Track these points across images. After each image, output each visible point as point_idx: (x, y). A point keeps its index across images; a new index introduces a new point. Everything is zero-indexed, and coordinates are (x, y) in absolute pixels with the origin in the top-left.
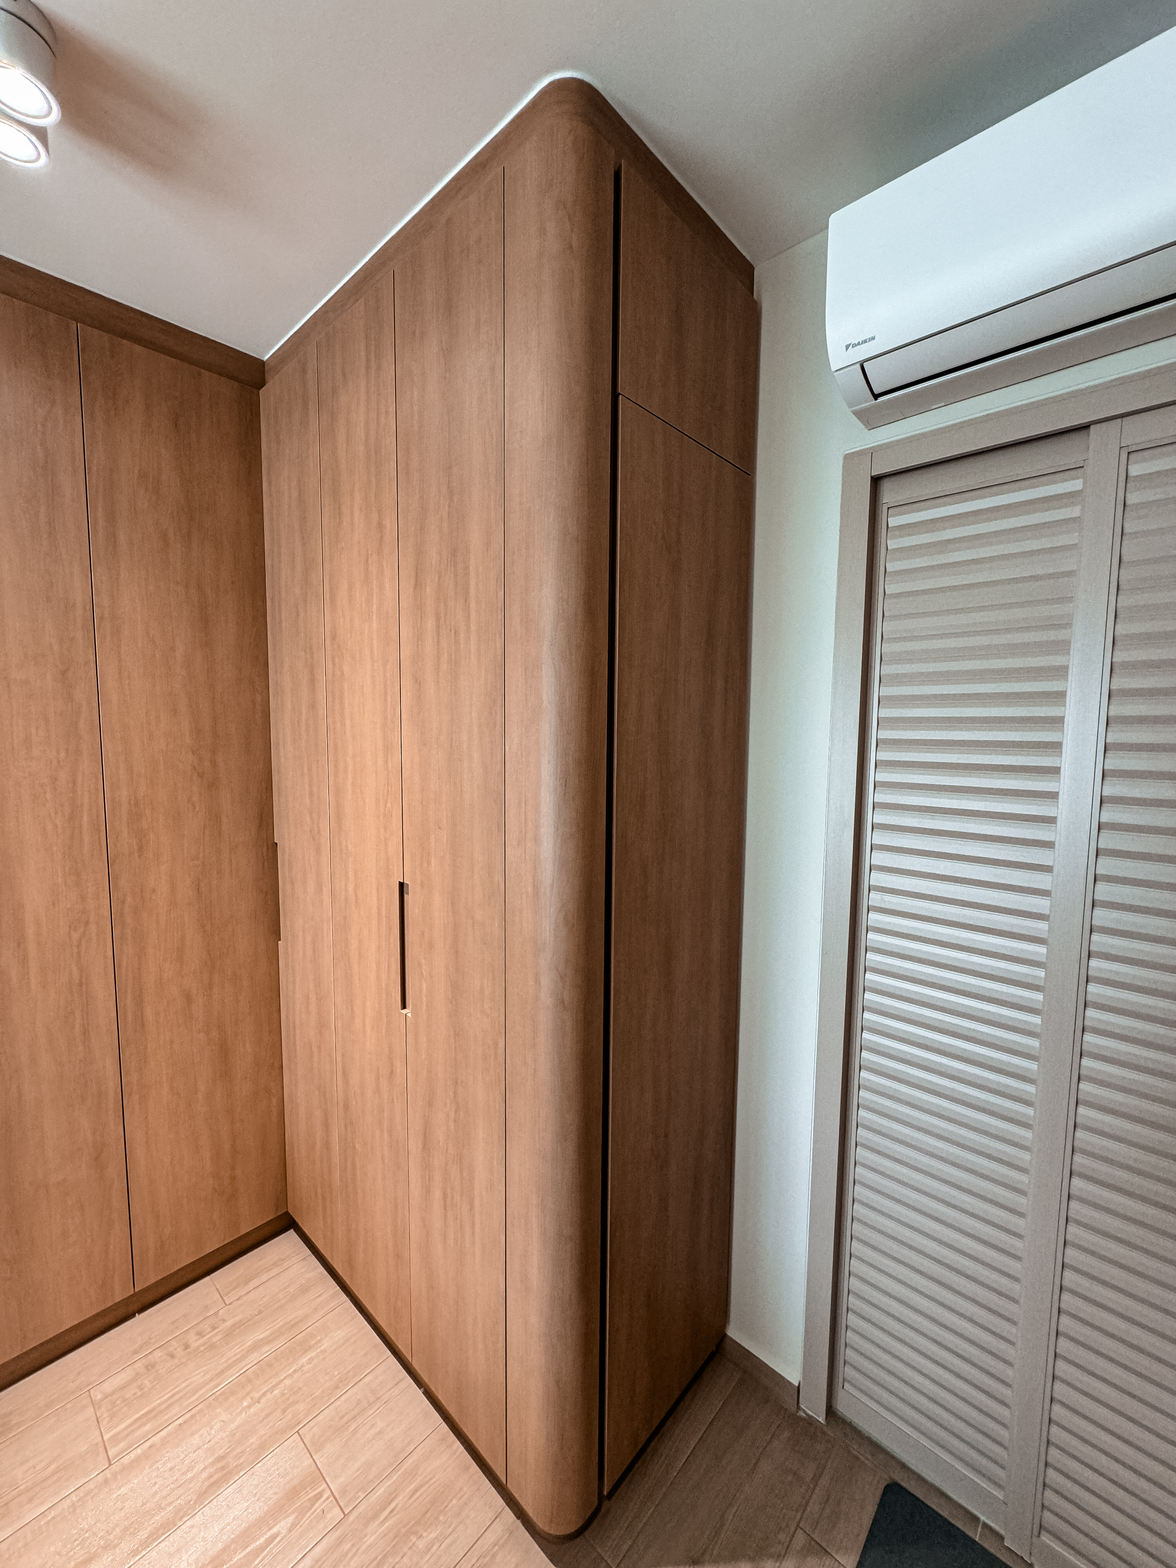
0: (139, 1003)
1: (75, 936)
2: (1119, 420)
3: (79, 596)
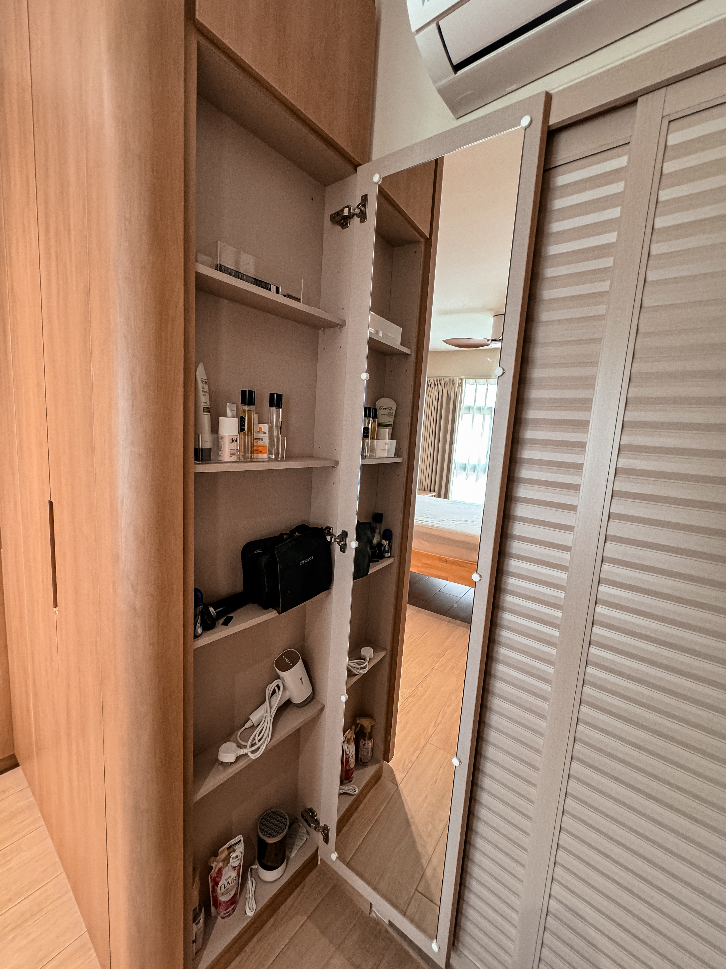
2: (665, 88)
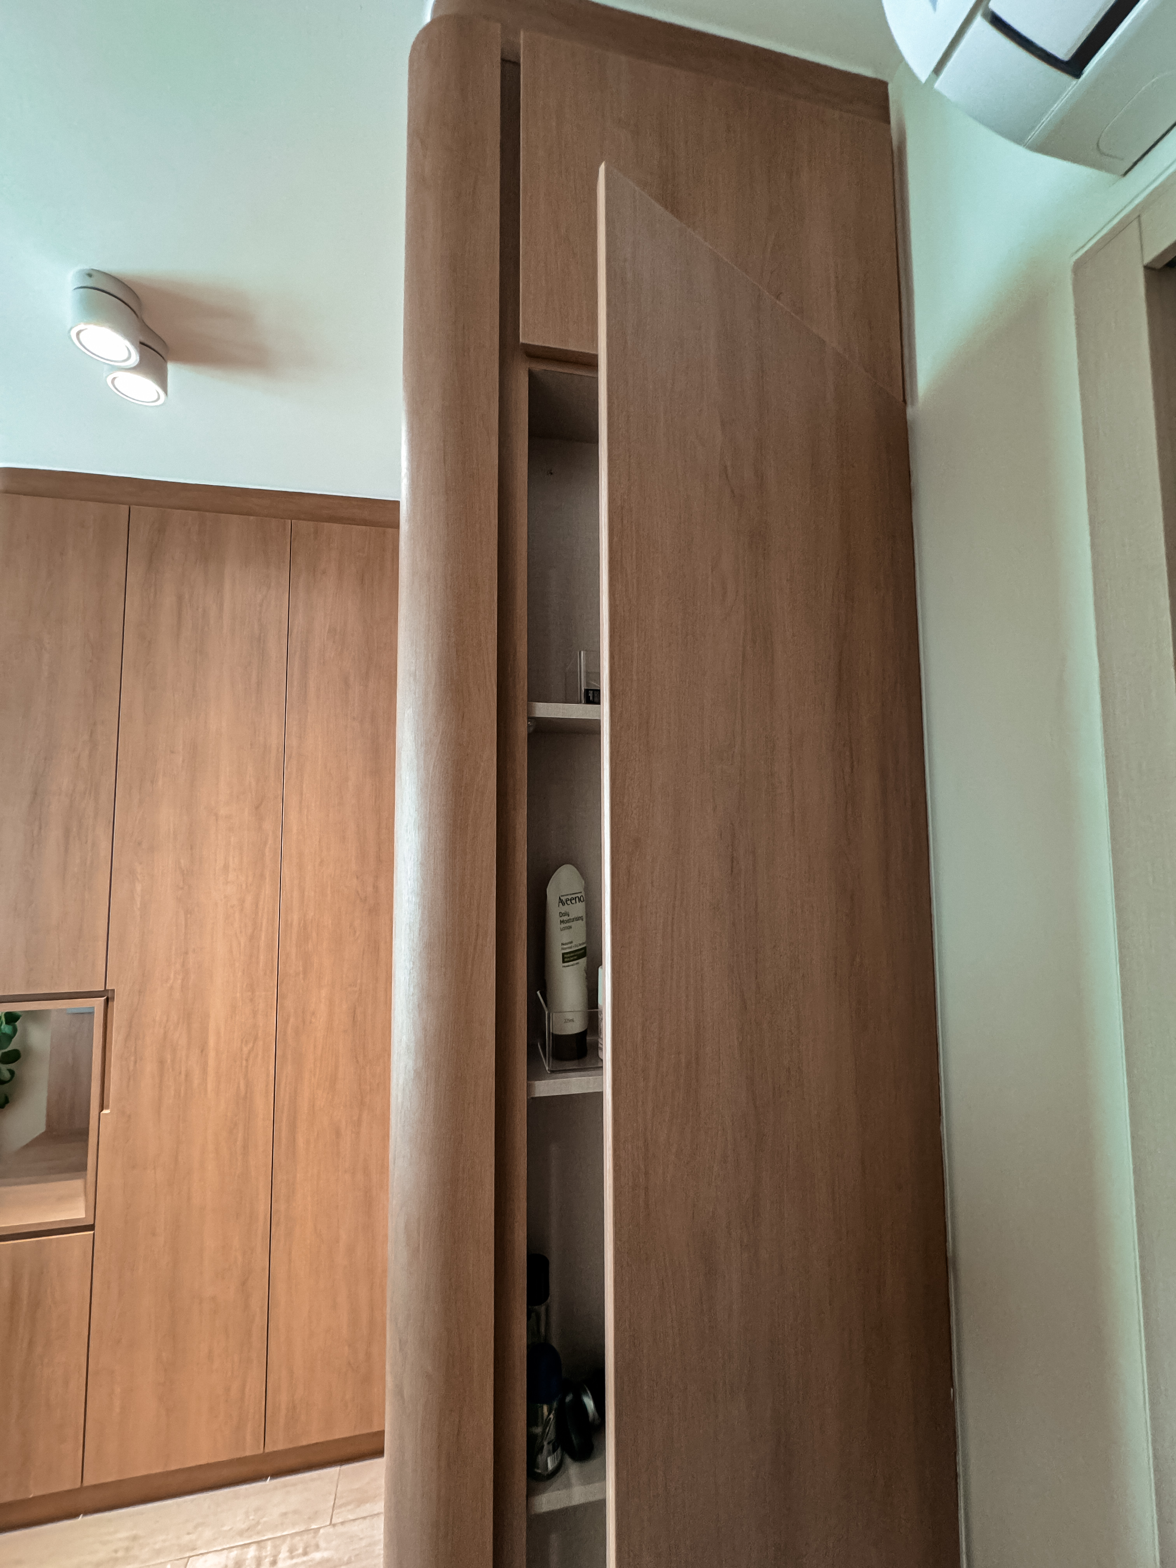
1: (246, 1050)
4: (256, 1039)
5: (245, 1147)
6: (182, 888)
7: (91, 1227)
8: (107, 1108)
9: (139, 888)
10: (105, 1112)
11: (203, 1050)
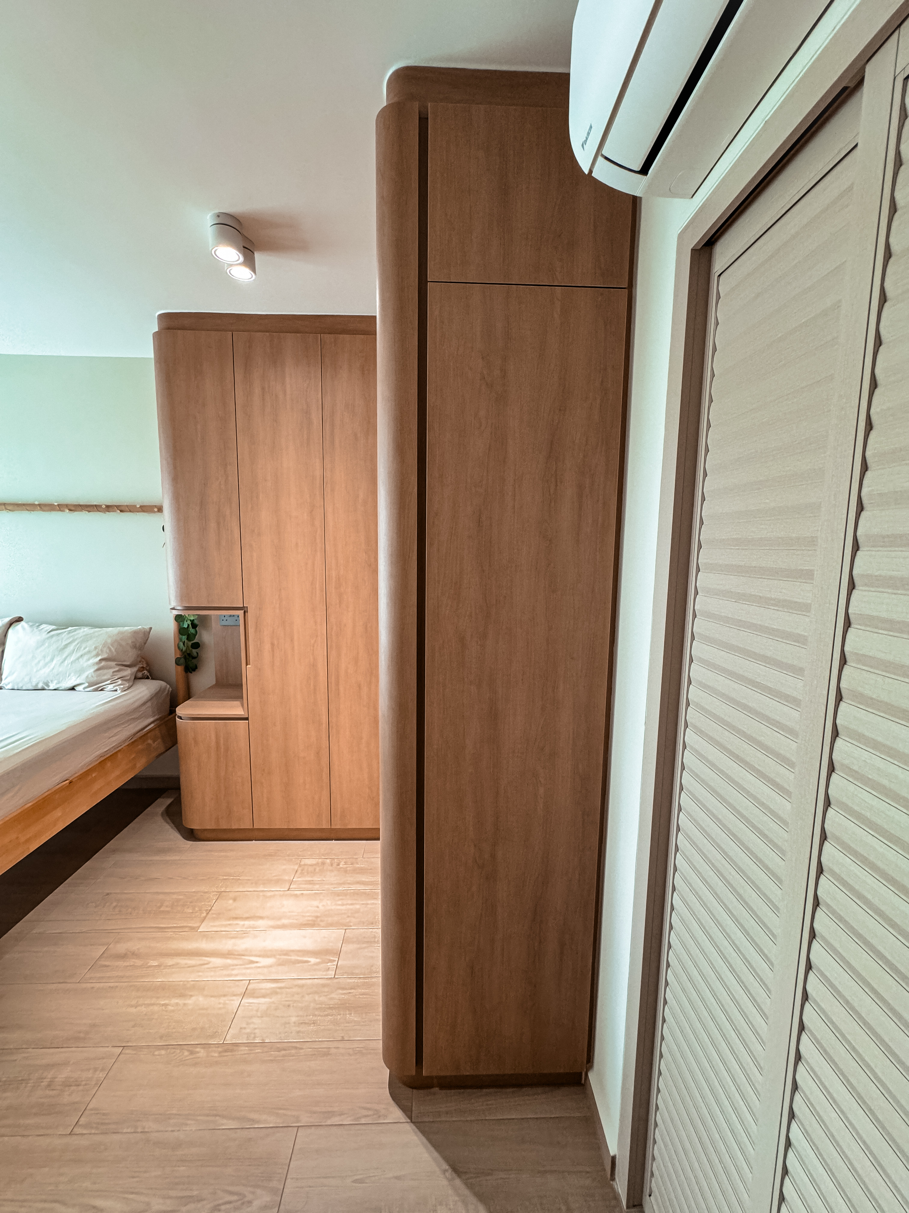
0: (337, 683)
1: (312, 642)
3: (318, 473)
4: (317, 636)
5: (315, 689)
6: (276, 556)
7: (247, 719)
8: (250, 665)
9: (255, 554)
10: (248, 666)
11: (292, 640)
